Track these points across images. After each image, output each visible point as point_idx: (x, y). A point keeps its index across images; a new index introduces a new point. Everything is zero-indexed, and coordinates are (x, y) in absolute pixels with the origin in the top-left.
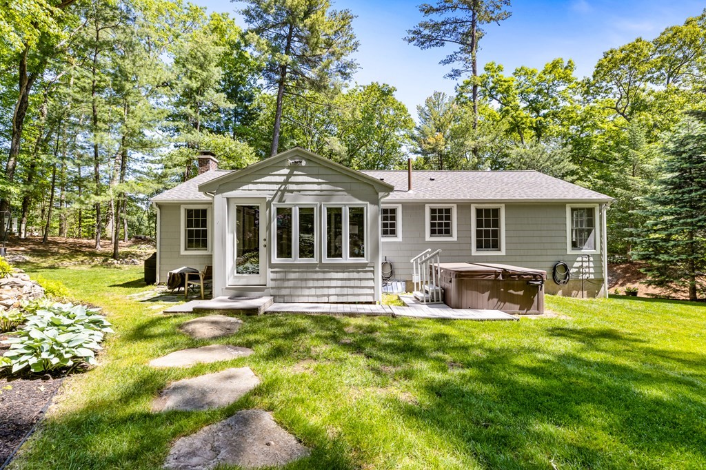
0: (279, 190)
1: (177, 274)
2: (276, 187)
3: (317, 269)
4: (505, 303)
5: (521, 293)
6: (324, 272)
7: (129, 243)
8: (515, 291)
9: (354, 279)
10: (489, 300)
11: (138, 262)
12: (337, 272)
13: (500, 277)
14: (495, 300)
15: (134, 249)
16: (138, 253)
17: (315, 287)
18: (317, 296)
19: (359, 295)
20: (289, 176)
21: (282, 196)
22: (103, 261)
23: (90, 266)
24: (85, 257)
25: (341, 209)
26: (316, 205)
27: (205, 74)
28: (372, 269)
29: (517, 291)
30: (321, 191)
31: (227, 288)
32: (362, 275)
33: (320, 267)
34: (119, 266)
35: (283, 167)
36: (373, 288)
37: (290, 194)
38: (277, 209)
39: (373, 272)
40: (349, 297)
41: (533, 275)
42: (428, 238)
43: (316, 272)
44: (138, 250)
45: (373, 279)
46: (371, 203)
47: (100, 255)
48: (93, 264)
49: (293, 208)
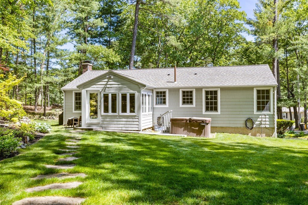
0: (104, 87)
1: (71, 119)
2: (103, 86)
3: (118, 117)
4: (190, 133)
5: (197, 128)
6: (120, 118)
7: (50, 108)
8: (195, 128)
9: (131, 121)
10: (183, 131)
11: (55, 118)
12: (125, 118)
13: (188, 122)
14: (186, 131)
15: (53, 111)
16: (55, 114)
17: (117, 124)
18: (118, 127)
19: (133, 127)
20: (107, 82)
21: (105, 89)
22: (39, 117)
23: (33, 119)
24: (31, 115)
25: (126, 94)
26: (117, 93)
27: (89, 8)
28: (138, 117)
29: (196, 128)
30: (119, 87)
31: (86, 124)
32: (134, 120)
33: (119, 117)
34: (46, 120)
35: (106, 79)
36: (138, 125)
37: (108, 89)
38: (104, 94)
39: (138, 118)
40: (129, 128)
41: (202, 121)
42: (181, 105)
43: (117, 118)
44: (55, 112)
45: (138, 121)
46: (137, 92)
47: (37, 114)
48: (35, 118)
49: (109, 94)
